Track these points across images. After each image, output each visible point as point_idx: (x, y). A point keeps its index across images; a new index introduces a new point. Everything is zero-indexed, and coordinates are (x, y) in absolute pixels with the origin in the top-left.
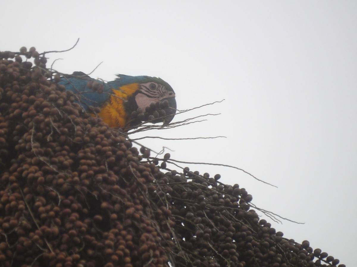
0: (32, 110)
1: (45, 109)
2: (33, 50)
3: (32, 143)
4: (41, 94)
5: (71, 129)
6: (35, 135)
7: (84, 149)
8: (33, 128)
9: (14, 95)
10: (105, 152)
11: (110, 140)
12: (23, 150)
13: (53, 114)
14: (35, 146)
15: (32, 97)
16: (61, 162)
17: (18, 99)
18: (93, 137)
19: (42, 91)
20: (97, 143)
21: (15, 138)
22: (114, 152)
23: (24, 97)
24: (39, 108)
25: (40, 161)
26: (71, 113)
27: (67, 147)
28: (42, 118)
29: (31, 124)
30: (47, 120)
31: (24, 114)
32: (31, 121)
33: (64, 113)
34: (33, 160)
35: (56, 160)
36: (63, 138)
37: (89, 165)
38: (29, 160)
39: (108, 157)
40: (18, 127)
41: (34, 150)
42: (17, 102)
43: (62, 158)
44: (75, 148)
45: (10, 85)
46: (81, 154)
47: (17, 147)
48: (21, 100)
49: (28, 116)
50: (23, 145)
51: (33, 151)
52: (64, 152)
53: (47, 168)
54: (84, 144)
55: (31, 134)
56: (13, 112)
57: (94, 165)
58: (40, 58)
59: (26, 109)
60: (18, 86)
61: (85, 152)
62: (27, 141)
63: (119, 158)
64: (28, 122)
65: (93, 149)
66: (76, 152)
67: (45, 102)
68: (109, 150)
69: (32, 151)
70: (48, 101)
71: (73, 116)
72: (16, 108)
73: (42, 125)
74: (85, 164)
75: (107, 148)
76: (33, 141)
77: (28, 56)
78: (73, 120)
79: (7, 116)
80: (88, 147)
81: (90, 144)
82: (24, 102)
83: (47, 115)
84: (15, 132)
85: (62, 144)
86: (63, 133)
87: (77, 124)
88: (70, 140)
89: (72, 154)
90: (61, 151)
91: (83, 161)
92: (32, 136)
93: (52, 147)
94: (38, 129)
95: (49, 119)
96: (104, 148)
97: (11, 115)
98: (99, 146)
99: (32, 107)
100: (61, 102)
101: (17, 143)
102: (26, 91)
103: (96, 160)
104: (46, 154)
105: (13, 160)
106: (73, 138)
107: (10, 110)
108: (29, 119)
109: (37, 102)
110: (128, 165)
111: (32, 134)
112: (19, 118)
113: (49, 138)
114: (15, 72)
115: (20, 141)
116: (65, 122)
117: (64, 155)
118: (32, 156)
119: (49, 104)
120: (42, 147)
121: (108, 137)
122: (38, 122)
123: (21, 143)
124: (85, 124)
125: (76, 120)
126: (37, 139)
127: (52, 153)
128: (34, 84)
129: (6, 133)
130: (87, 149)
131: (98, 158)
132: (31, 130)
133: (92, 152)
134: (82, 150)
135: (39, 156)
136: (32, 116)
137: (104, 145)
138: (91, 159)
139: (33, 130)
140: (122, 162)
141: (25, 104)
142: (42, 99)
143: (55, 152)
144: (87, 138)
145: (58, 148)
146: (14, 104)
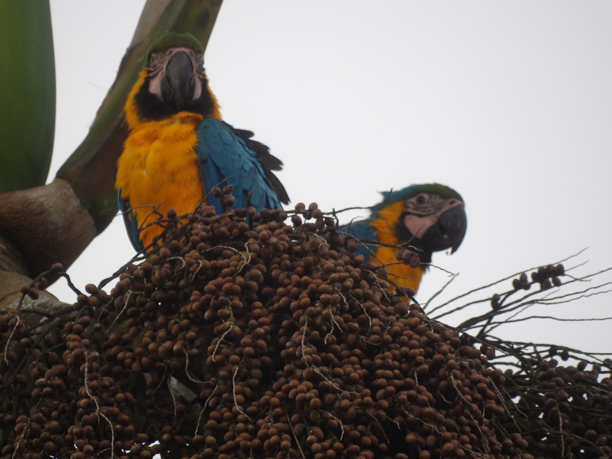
0: (305, 298)
1: (323, 296)
2: (314, 206)
3: (303, 346)
4: (319, 274)
5: (364, 323)
6: (307, 335)
7: (383, 353)
8: (306, 324)
9: (282, 276)
10: (413, 357)
11: (424, 338)
12: (292, 357)
13: (334, 303)
14: (306, 351)
15: (305, 278)
16: (347, 374)
17: (287, 281)
18: (396, 335)
19: (321, 269)
20: (403, 344)
21: (282, 339)
22: (428, 355)
23: (295, 278)
24: (314, 296)
25: (314, 373)
26: (366, 297)
27: (357, 351)
28: (318, 309)
29: (302, 318)
30: (324, 312)
31: (293, 304)
32: (304, 314)
33: (354, 299)
34: (305, 373)
35: (340, 370)
36: (351, 337)
37: (387, 378)
38: (299, 372)
39: (419, 364)
40: (285, 323)
41: (305, 357)
42: (285, 286)
43: (349, 368)
44: (371, 351)
45: (278, 259)
46: (378, 361)
47: (283, 353)
48: (290, 284)
49: (299, 307)
50: (290, 349)
51: (304, 359)
52: (354, 359)
53: (326, 383)
54: (384, 346)
55: (302, 334)
56: (278, 301)
57: (396, 377)
58: (324, 219)
59: (296, 297)
60: (288, 262)
61: (384, 358)
62: (299, 344)
63: (437, 365)
64: (299, 316)
65: (397, 352)
66: (372, 358)
67: (324, 286)
68: (421, 354)
69: (302, 359)
70: (328, 284)
71: (369, 303)
72: (282, 295)
73: (318, 320)
74: (382, 376)
75: (417, 351)
76: (304, 344)
77: (308, 217)
78: (368, 310)
79: (271, 308)
80: (389, 350)
81: (392, 346)
82: (294, 286)
83: (325, 304)
84: (281, 331)
85: (351, 347)
86: (352, 330)
87: (374, 315)
88: (362, 339)
89: (365, 361)
90: (349, 357)
91: (380, 372)
92: (304, 337)
93: (335, 353)
94: (312, 326)
95: (329, 311)
96: (412, 351)
97: (276, 305)
98: (405, 349)
99: (304, 294)
100: (349, 283)
101: (284, 347)
102: (299, 269)
103: (400, 369)
104: (326, 362)
105: (280, 372)
106: (368, 337)
107: (275, 298)
108: (300, 311)
109: (312, 286)
110: (450, 375)
111: (304, 333)
112: (285, 310)
113: (329, 337)
114: (282, 242)
115: (288, 344)
116: (355, 313)
117: (353, 364)
118: (303, 367)
119: (330, 288)
120: (319, 352)
121: (421, 333)
122: (313, 316)
123: (289, 348)
124: (388, 314)
125: (373, 309)
126: (310, 341)
127: (336, 360)
128: (310, 258)
129: (267, 333)
130: (387, 354)
131: (403, 365)
132: (302, 328)
133: (394, 358)
134: (380, 355)
135: (314, 366)
136: (304, 307)
137: (412, 347)
138: (392, 368)
139: (305, 328)
140: (442, 372)
141: (295, 289)
142: (320, 281)
143: (340, 358)
144: (388, 337)
145: (345, 353)
146: (280, 290)
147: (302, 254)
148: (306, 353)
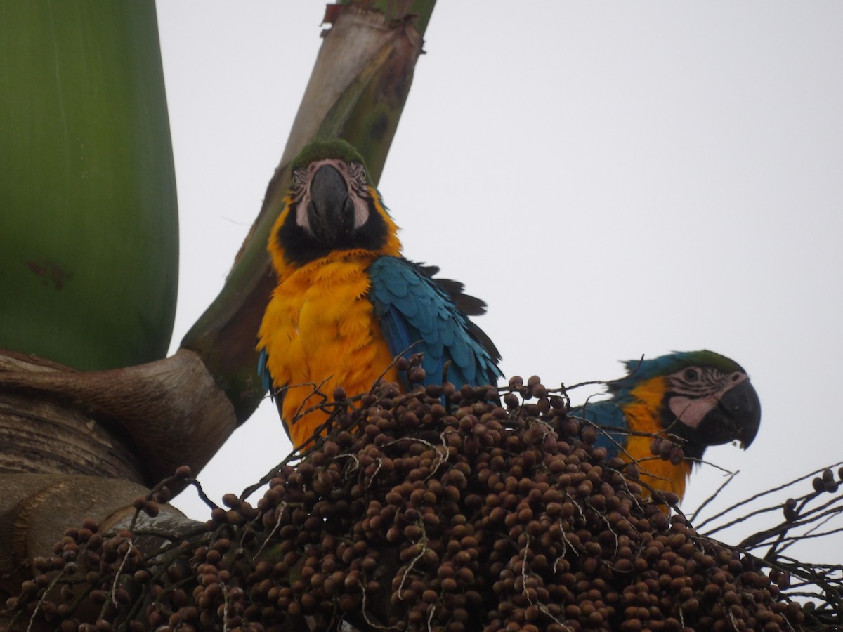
0: (525, 509)
1: (550, 506)
2: (535, 381)
3: (524, 576)
4: (544, 475)
5: (608, 543)
6: (529, 560)
7: (635, 583)
8: (527, 545)
9: (493, 478)
10: (678, 588)
11: (692, 562)
12: (509, 591)
13: (565, 515)
14: (528, 583)
15: (525, 480)
16: (586, 614)
17: (499, 485)
18: (653, 559)
19: (546, 467)
20: (663, 571)
21: (494, 567)
22: (697, 586)
23: (511, 480)
24: (538, 506)
25: (540, 613)
26: (611, 507)
27: (599, 581)
28: (544, 523)
29: (522, 537)
30: (553, 528)
31: (509, 518)
32: (524, 531)
33: (594, 509)
34: (527, 613)
35: (576, 609)
36: (591, 562)
37: (642, 618)
38: (518, 612)
39: (685, 598)
40: (498, 543)
41: (526, 591)
42: (497, 492)
43: (588, 606)
44: (619, 581)
45: (486, 455)
46: (629, 595)
47: (496, 585)
48: (504, 489)
49: (518, 521)
50: (507, 581)
51: (526, 594)
52: (595, 592)
53: (557, 627)
54: (636, 573)
55: (522, 559)
56: (488, 513)
57: (654, 616)
58: (549, 399)
59: (513, 507)
60: (501, 459)
61: (636, 591)
62: (517, 573)
63: (711, 599)
64: (518, 534)
65: (655, 582)
66: (620, 591)
67: (551, 491)
68: (687, 584)
69: (523, 594)
70: (557, 489)
71: (615, 515)
72: (493, 505)
73: (545, 540)
74: (634, 616)
75: (682, 580)
76: (526, 573)
77: (527, 395)
78: (614, 524)
79: (478, 523)
80: (644, 579)
81: (648, 573)
82: (510, 492)
83: (554, 516)
84: (493, 554)
85: (591, 576)
86: (592, 553)
87: (622, 531)
88: (606, 566)
89: (610, 596)
90: (587, 590)
91: (631, 609)
92: (524, 562)
93: (569, 584)
94: (536, 547)
95: (559, 526)
96: (676, 580)
97: (485, 519)
98: (665, 577)
99: (524, 502)
100: (586, 487)
101: (497, 577)
102: (516, 468)
103: (659, 605)
104: (556, 598)
105: (493, 613)
106: (614, 562)
107: (484, 509)
108: (519, 527)
109: (535, 491)
110: (728, 613)
111: (525, 557)
112: (498, 527)
113: (560, 562)
114: (492, 431)
115: (503, 573)
116: (596, 528)
117: (594, 599)
118: (524, 604)
119: (560, 494)
120: (546, 584)
121: (687, 555)
122: (537, 533)
123: (504, 578)
124: (641, 529)
125: (620, 523)
126: (533, 568)
127: (570, 595)
128: (531, 453)
129: (473, 558)
130: (641, 584)
131: (664, 601)
132: (522, 551)
133: (651, 590)
134: (632, 587)
135: (540, 603)
136: (524, 521)
137: (675, 575)
138: (648, 605)
139: (526, 550)
140: (717, 608)
141: (511, 497)
142: (545, 484)
143: (576, 592)
144: (641, 561)
145: (582, 584)
146: (491, 497)
147: (520, 447)
148: (528, 586)
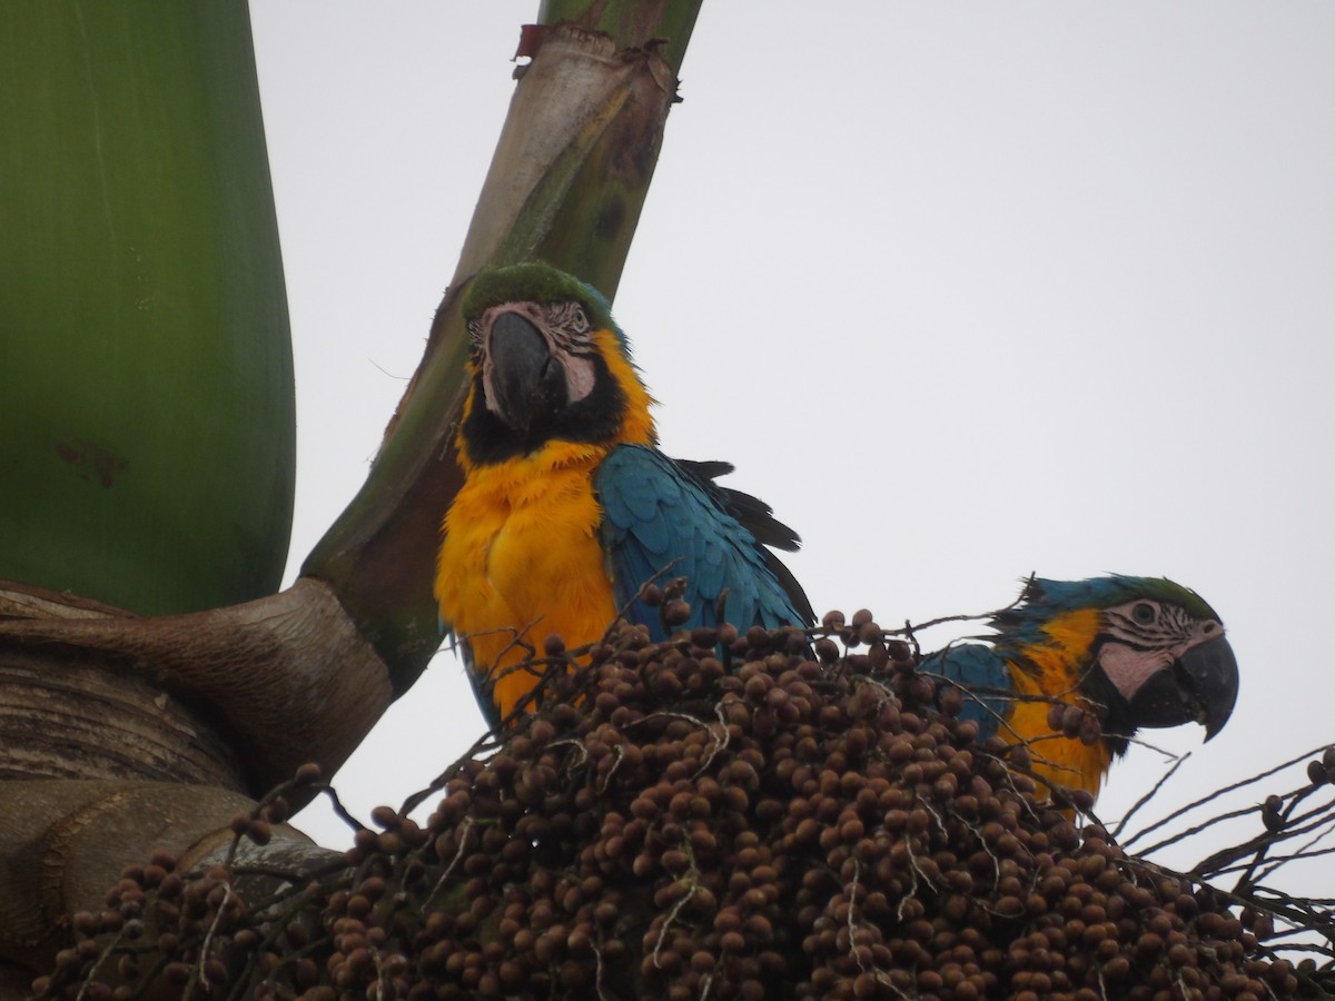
0: (851, 821)
1: (890, 815)
2: (864, 618)
3: (852, 927)
4: (881, 766)
5: (983, 871)
6: (860, 900)
7: (1027, 934)
8: (856, 878)
9: (800, 774)
10: (1095, 942)
11: (1117, 900)
12: (829, 951)
13: (914, 829)
14: (858, 937)
15: (850, 775)
16: (951, 985)
17: (810, 784)
18: (1055, 895)
19: (883, 754)
20: (1071, 914)
21: (804, 913)
22: (1125, 937)
23: (828, 776)
24: (871, 815)
25: (878, 984)
26: (988, 814)
27: (971, 932)
28: (882, 842)
29: (847, 865)
30: (895, 849)
31: (827, 834)
32: (850, 855)
33: (960, 818)
34: (857, 985)
35: (935, 976)
36: (956, 903)
37: (1039, 989)
38: (843, 984)
39: (1106, 957)
40: (809, 876)
41: (856, 950)
42: (807, 795)
43: (954, 971)
44: (1001, 932)
45: (788, 737)
46: (1017, 953)
47: (808, 942)
48: (817, 790)
49: (840, 840)
50: (825, 934)
51: (855, 955)
52: (964, 950)
54: (1028, 919)
55: (847, 899)
56: (793, 828)
57: (1059, 987)
58: (887, 645)
59: (832, 818)
60: (811, 742)
61: (1030, 947)
62: (840, 923)
63: (1147, 957)
64: (840, 861)
65: (1058, 932)
66: (1004, 946)
67: (892, 792)
68: (1110, 934)
69: (850, 955)
70: (902, 787)
71: (993, 827)
72: (801, 816)
73: (883, 868)
74: (1027, 986)
75: (1101, 928)
76: (855, 920)
77: (851, 641)
78: (992, 842)
79: (777, 844)
80: (1041, 927)
81: (1048, 918)
82: (827, 794)
83: (897, 831)
84: (802, 894)
85: (957, 924)
86: (959, 888)
87: (1005, 852)
88: (981, 907)
89: (989, 955)
90: (952, 946)
91: (1022, 976)
92: (851, 906)
93: (923, 938)
94: (870, 881)
95: (906, 846)
96: (1092, 929)
97: (789, 838)
98: (1075, 924)
99: (850, 810)
100: (947, 783)
101: (809, 929)
102: (836, 756)
103: (1067, 969)
104: (903, 959)
105: (803, 986)
106: (994, 901)
107: (787, 821)
108: (842, 850)
109: (867, 792)
110: (1175, 979)
111: (853, 897)
112: (809, 849)
113: (908, 903)
114: (797, 699)
115: (818, 922)
116: (963, 848)
117: (962, 961)
118: (852, 971)
119: (906, 795)
120: (887, 938)
121: (1109, 888)
122: (871, 858)
123: (820, 930)
124: (1035, 848)
125: (1002, 839)
126: (866, 914)
127: (925, 955)
128: (860, 732)
129: (770, 900)
130: (1037, 936)
131: (1074, 961)
132: (847, 887)
133: (1053, 945)
134: (1022, 940)
135: (877, 970)
136: (850, 840)
137: (1091, 920)
138: (1048, 968)
139: (854, 886)
140: (1158, 971)
141: (829, 801)
142: (882, 781)
143: (935, 950)
144: (1036, 899)
145: (943, 937)
146: (797, 803)
147: (841, 724)
148: (859, 942)
